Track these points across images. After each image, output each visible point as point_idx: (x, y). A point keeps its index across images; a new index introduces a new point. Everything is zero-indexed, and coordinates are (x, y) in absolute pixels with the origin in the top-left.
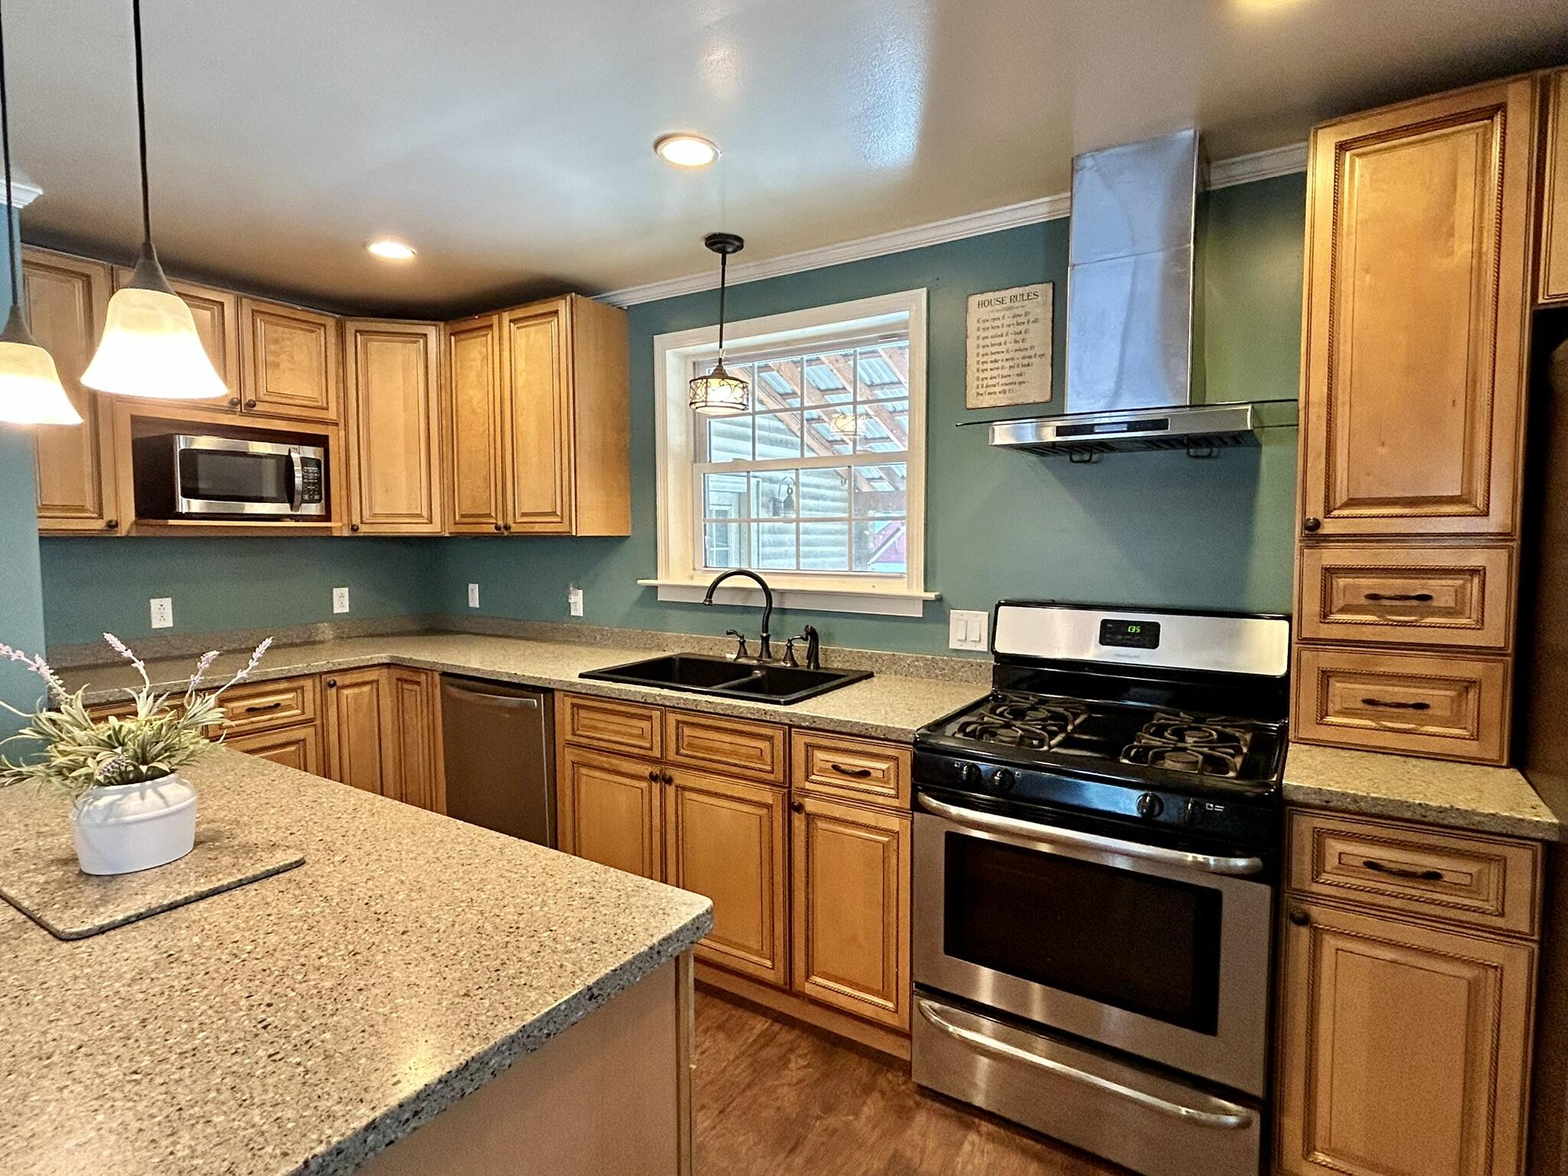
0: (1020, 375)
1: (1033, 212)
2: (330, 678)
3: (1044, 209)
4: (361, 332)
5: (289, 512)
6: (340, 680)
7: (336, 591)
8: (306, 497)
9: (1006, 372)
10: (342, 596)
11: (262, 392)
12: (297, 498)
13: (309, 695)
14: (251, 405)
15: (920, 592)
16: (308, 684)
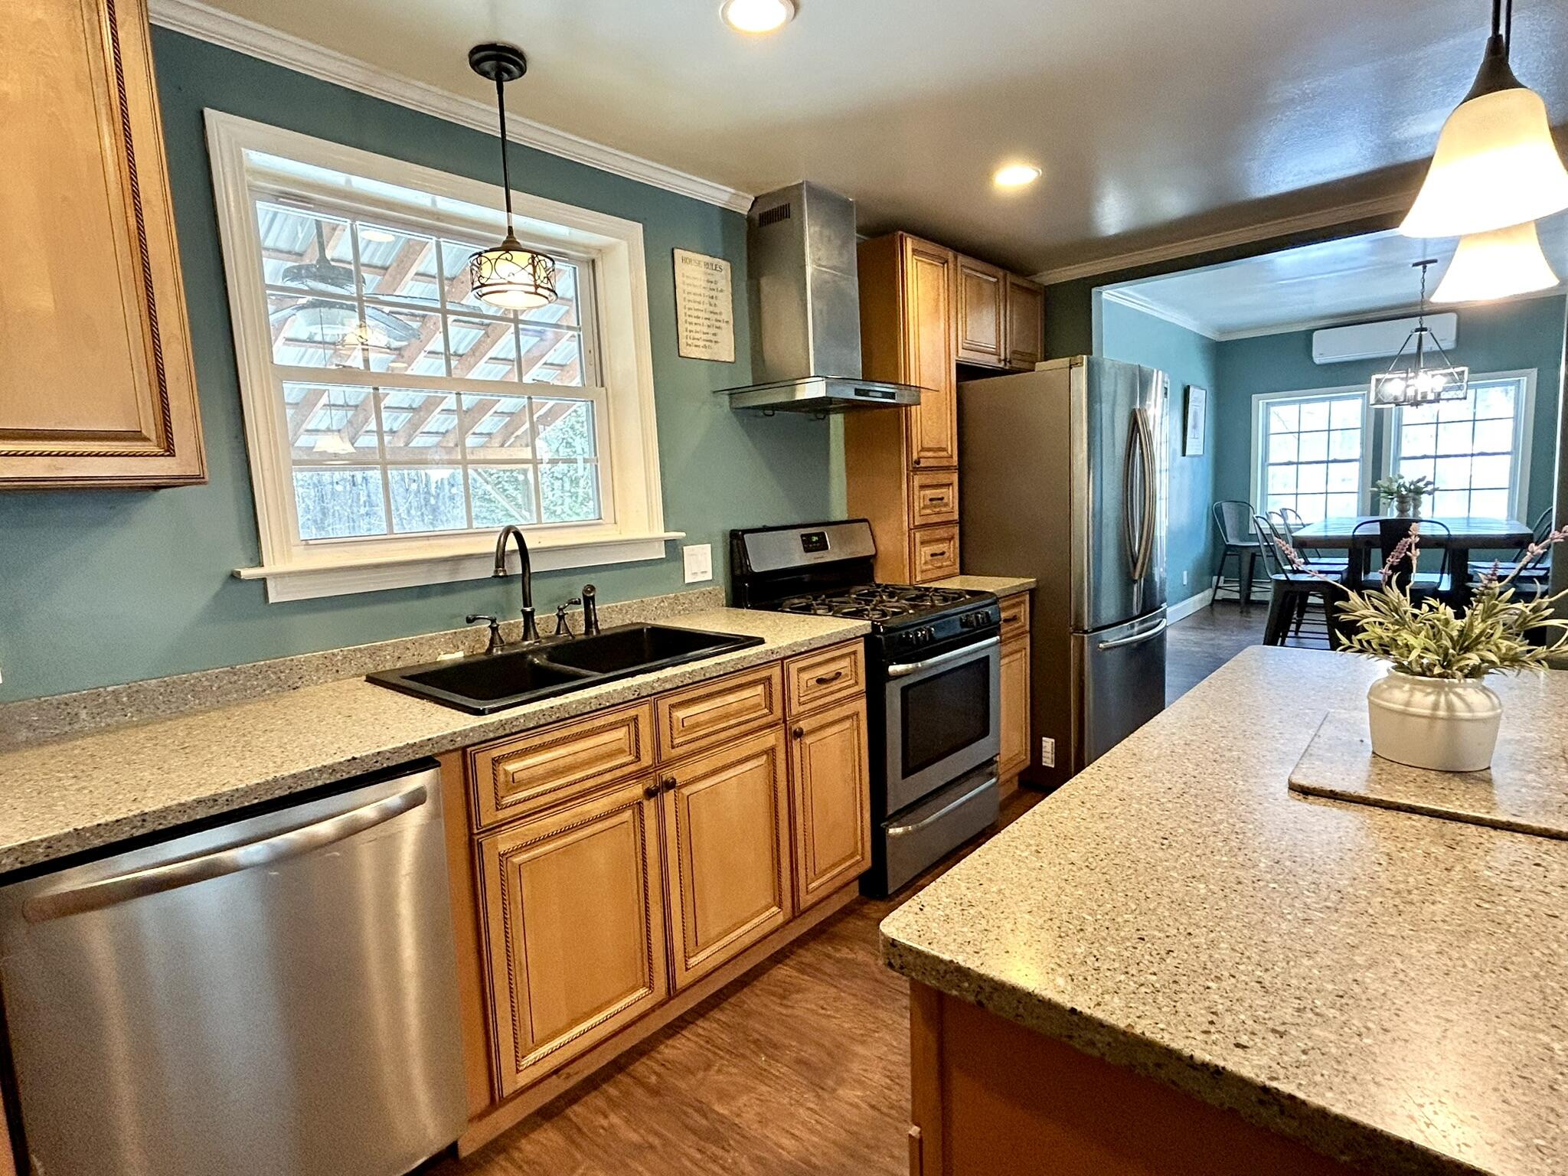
0: (714, 334)
1: (717, 194)
3: (726, 197)
9: (705, 330)
15: (660, 532)
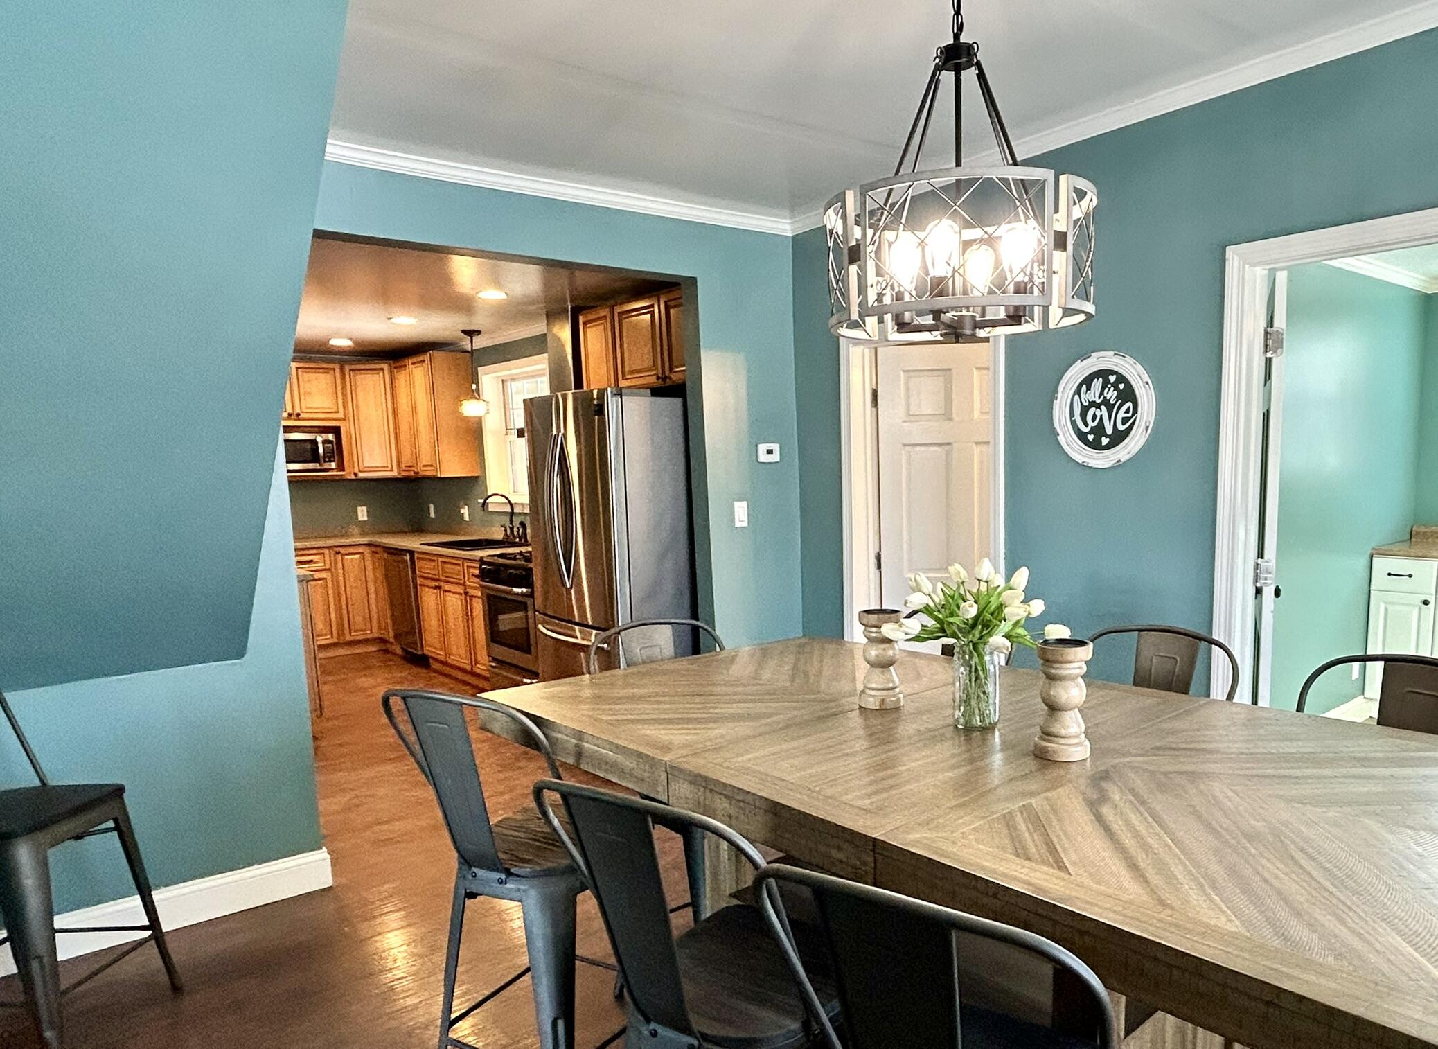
2: (338, 549)
4: (353, 370)
5: (319, 468)
6: (343, 551)
7: (359, 509)
8: (327, 460)
10: (362, 511)
11: (304, 407)
12: (322, 460)
13: (327, 557)
14: (298, 415)
16: (326, 551)
